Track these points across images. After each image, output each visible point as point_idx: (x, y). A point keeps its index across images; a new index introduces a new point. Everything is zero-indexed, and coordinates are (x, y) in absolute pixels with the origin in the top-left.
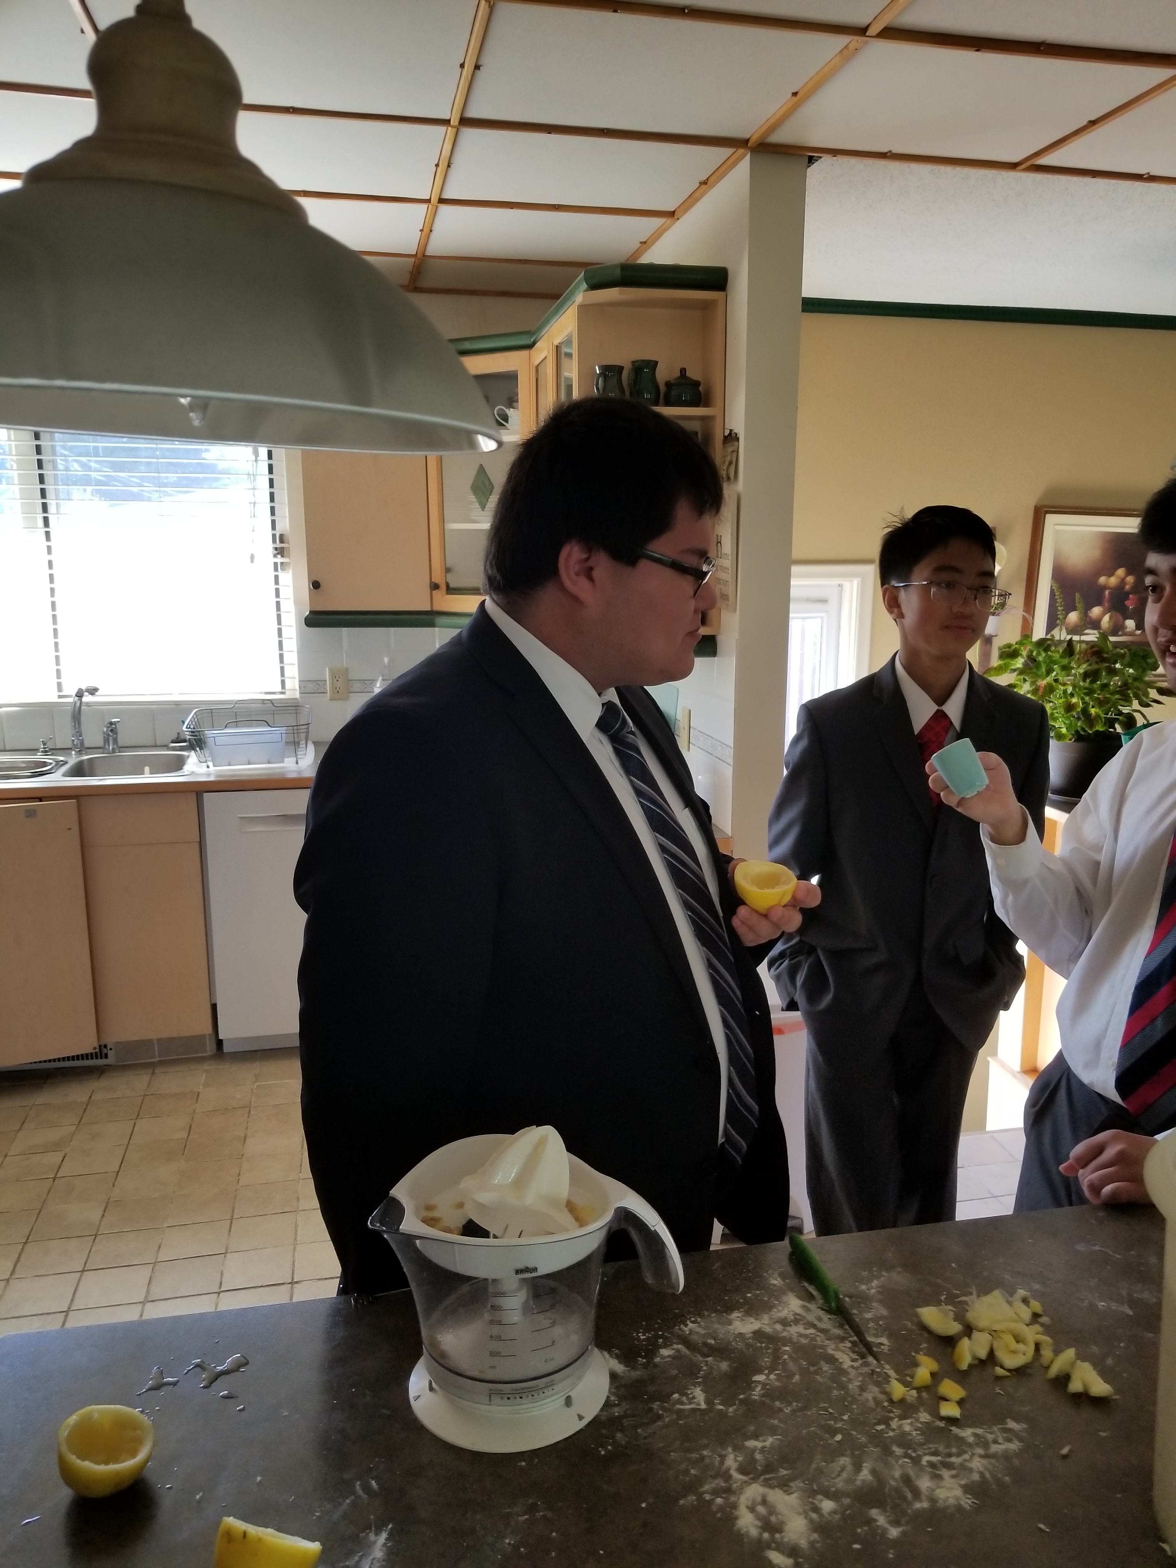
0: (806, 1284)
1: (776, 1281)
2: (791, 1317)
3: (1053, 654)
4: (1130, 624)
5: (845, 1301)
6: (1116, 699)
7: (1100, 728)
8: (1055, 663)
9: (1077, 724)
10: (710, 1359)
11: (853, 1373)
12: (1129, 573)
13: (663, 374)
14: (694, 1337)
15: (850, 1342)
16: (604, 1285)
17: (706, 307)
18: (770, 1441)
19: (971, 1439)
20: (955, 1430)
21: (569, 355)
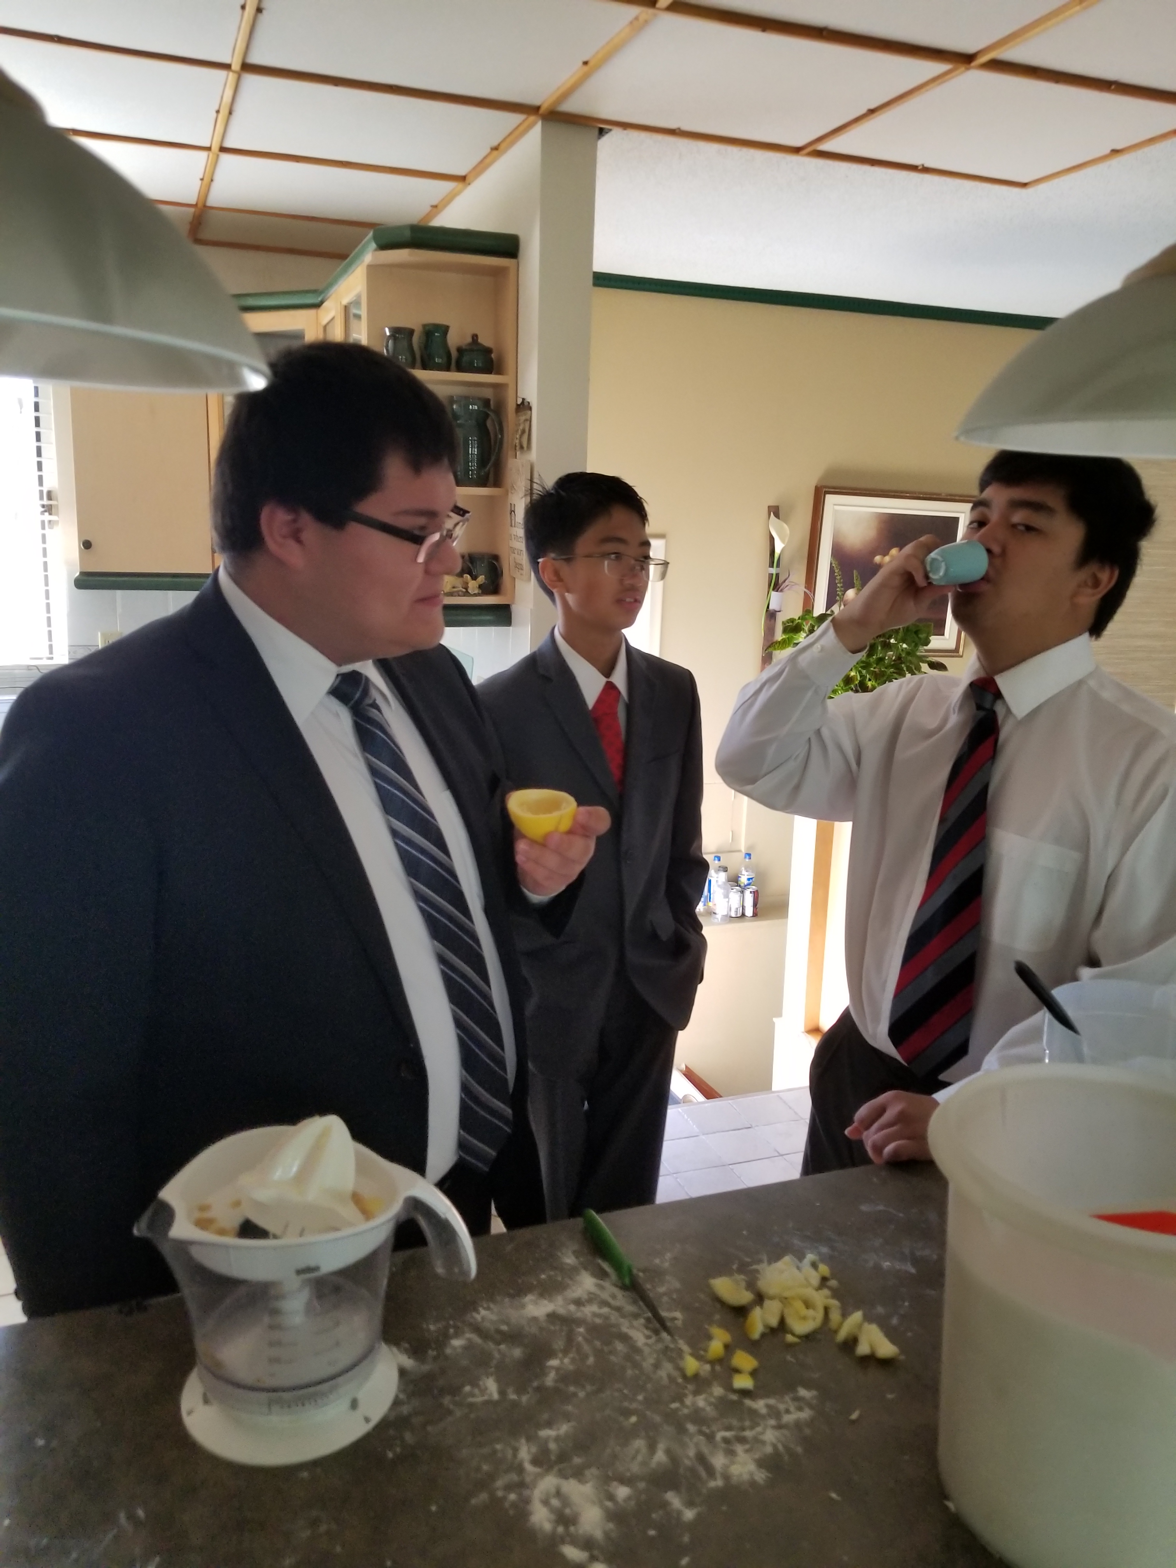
0: (600, 1261)
1: (569, 1260)
2: (585, 1297)
5: (639, 1275)
10: (503, 1347)
11: (647, 1350)
13: (454, 340)
14: (487, 1324)
15: (645, 1318)
16: (392, 1278)
17: (498, 273)
18: (564, 1428)
19: (764, 1411)
20: (748, 1402)
21: (358, 317)
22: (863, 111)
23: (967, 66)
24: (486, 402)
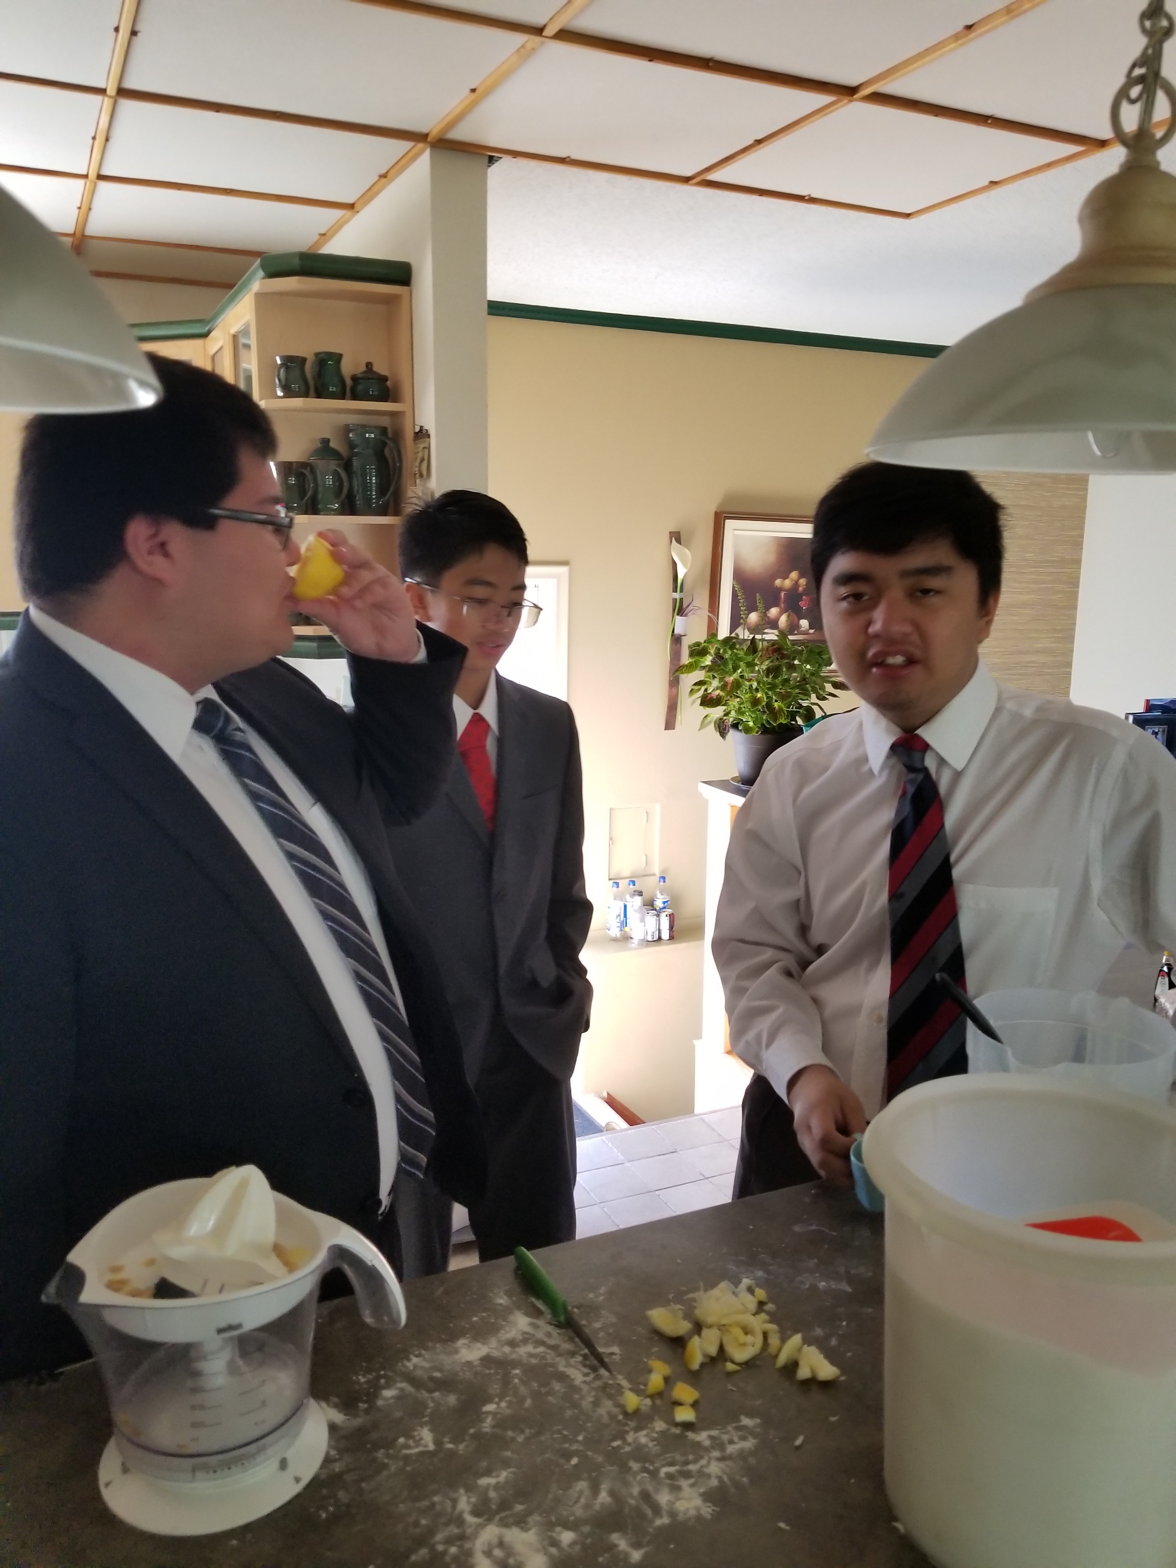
0: (533, 1300)
1: (502, 1300)
2: (520, 1337)
3: (739, 652)
4: (804, 623)
5: (574, 1312)
6: (796, 693)
7: (783, 721)
8: (741, 659)
9: (762, 718)
10: (436, 1394)
11: (585, 1388)
12: (801, 576)
13: (349, 368)
14: (419, 1373)
15: (582, 1355)
16: (319, 1329)
17: (391, 301)
18: (504, 1475)
19: (707, 1443)
20: (690, 1435)
21: (247, 347)
22: (751, 142)
23: (850, 98)
24: (384, 431)
